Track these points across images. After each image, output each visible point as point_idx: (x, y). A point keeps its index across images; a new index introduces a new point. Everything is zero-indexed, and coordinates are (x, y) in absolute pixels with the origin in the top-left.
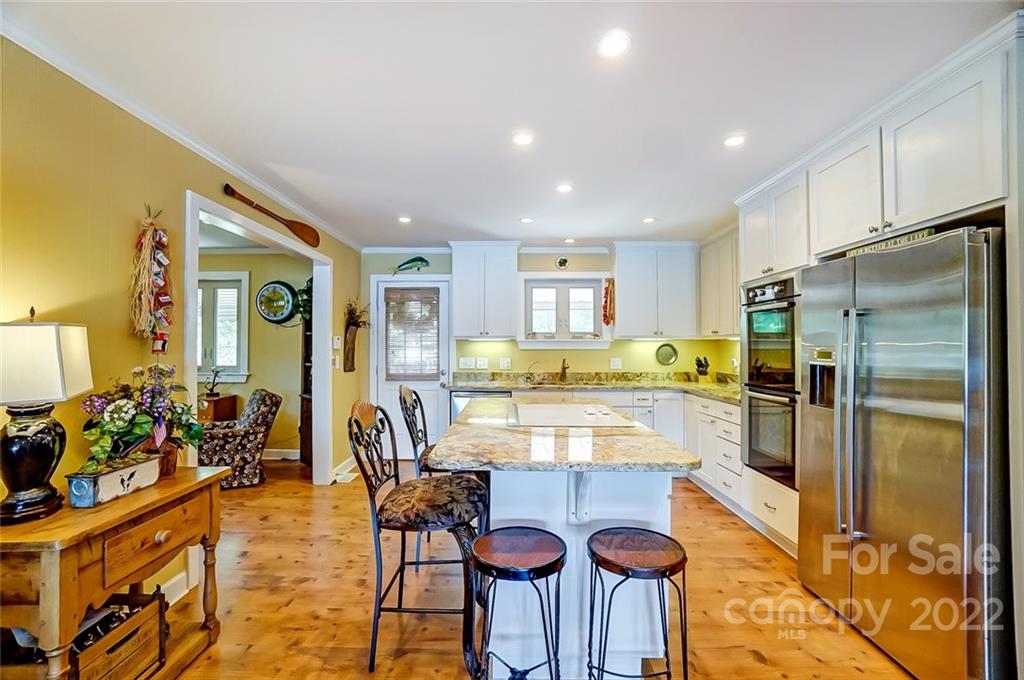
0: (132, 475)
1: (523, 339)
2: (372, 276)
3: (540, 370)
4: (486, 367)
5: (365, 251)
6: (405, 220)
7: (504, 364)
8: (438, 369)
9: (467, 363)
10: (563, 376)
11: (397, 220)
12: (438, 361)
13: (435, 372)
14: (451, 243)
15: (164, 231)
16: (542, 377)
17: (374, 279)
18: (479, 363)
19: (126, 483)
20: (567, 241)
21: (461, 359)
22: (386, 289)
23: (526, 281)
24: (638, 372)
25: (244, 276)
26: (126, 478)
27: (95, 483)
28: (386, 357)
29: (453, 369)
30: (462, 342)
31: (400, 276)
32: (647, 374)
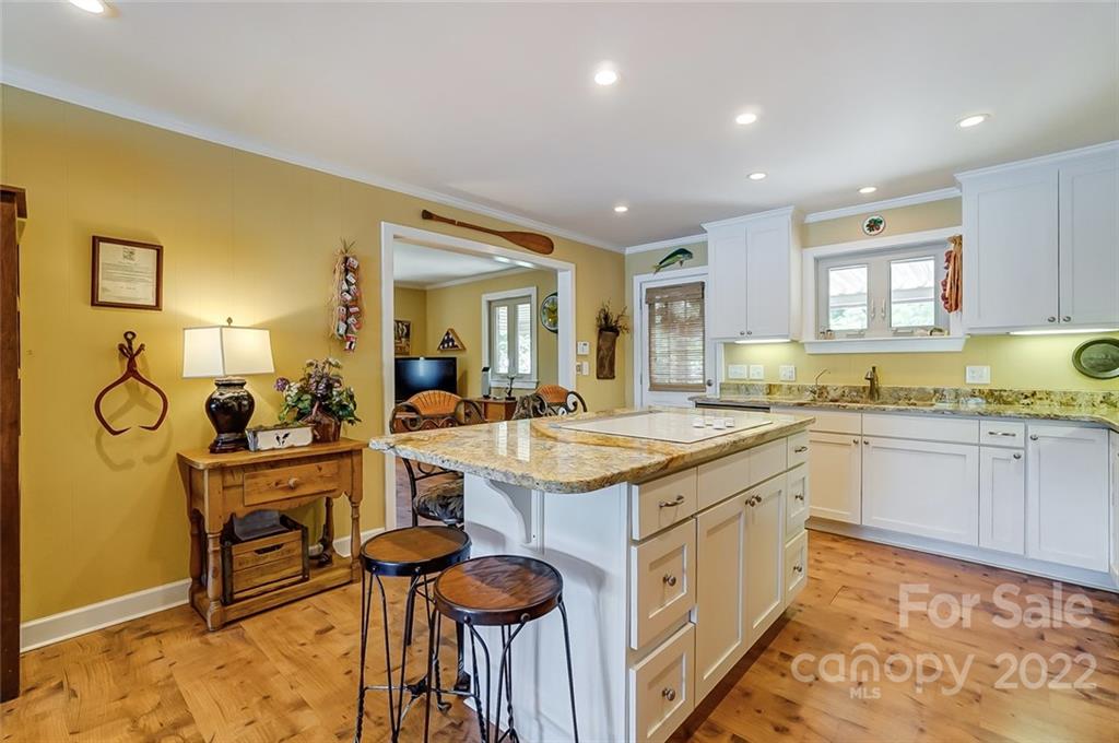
0: (286, 436)
1: (812, 339)
2: (635, 278)
3: (836, 382)
4: (762, 377)
5: (629, 251)
6: (621, 209)
7: (784, 374)
8: (704, 379)
9: (739, 372)
10: (873, 391)
11: (613, 210)
12: (704, 369)
13: (701, 382)
14: (705, 226)
15: (354, 257)
16: (839, 392)
17: (637, 279)
18: (751, 372)
19: (281, 440)
20: (863, 191)
21: (730, 366)
22: (648, 290)
23: (817, 260)
24: (1028, 388)
25: (532, 291)
26: (281, 436)
27: (255, 436)
28: (650, 365)
29: (722, 379)
30: (730, 346)
31: (664, 274)
32: (1048, 393)
